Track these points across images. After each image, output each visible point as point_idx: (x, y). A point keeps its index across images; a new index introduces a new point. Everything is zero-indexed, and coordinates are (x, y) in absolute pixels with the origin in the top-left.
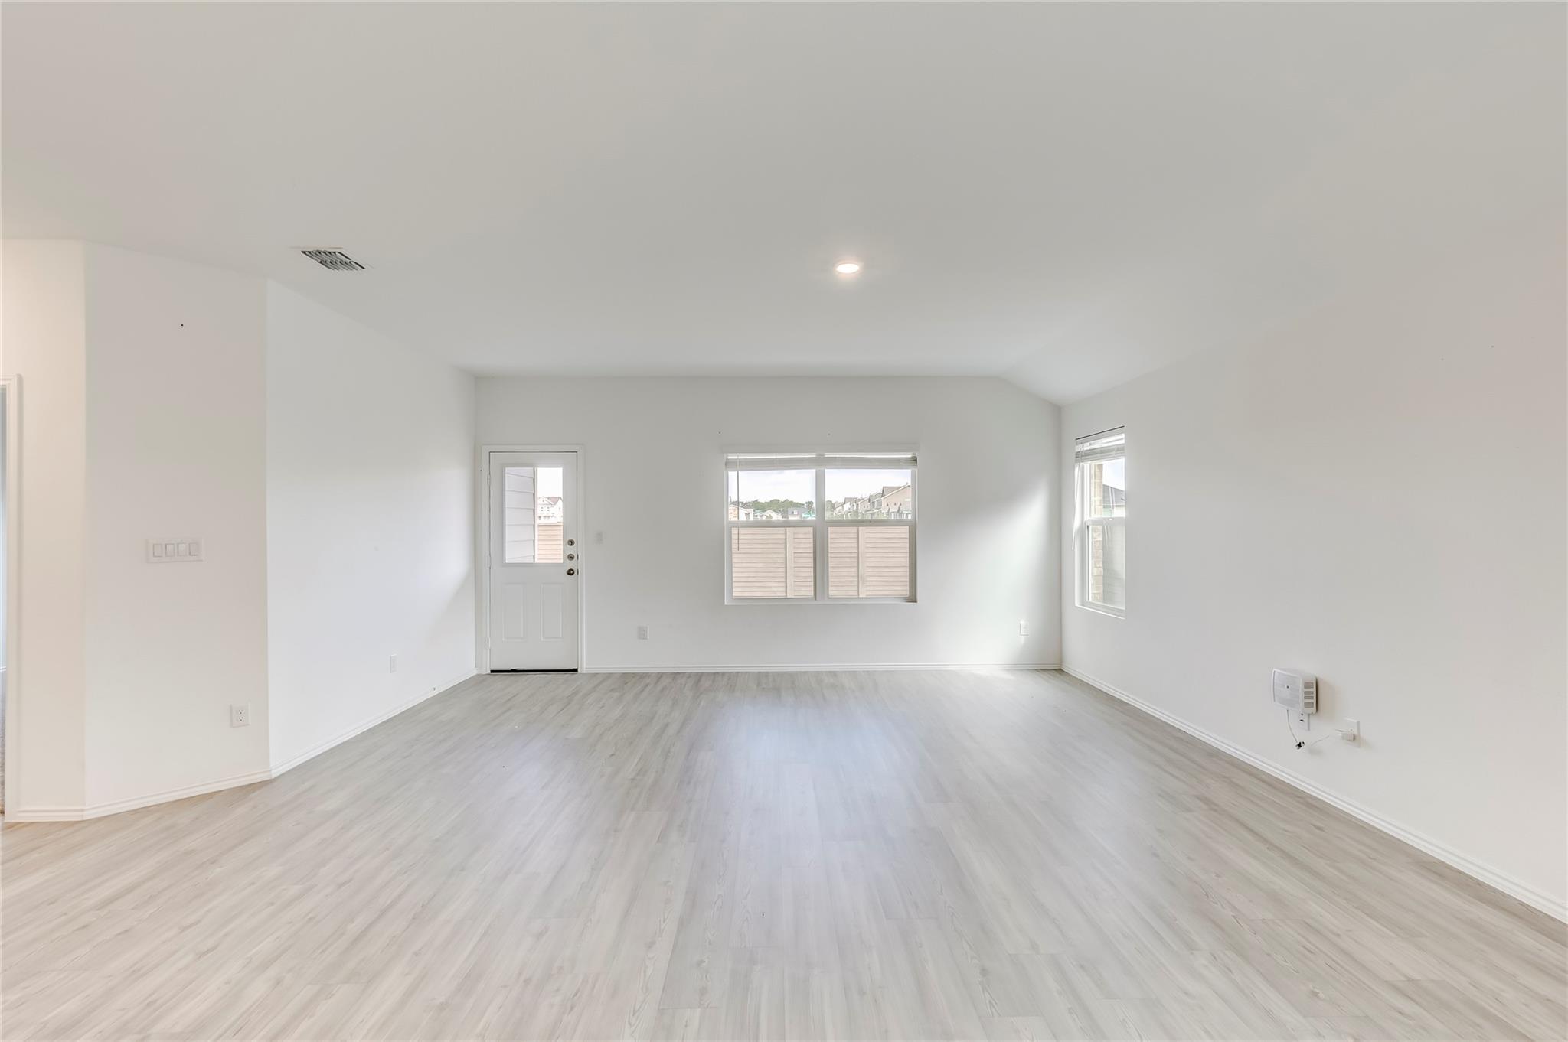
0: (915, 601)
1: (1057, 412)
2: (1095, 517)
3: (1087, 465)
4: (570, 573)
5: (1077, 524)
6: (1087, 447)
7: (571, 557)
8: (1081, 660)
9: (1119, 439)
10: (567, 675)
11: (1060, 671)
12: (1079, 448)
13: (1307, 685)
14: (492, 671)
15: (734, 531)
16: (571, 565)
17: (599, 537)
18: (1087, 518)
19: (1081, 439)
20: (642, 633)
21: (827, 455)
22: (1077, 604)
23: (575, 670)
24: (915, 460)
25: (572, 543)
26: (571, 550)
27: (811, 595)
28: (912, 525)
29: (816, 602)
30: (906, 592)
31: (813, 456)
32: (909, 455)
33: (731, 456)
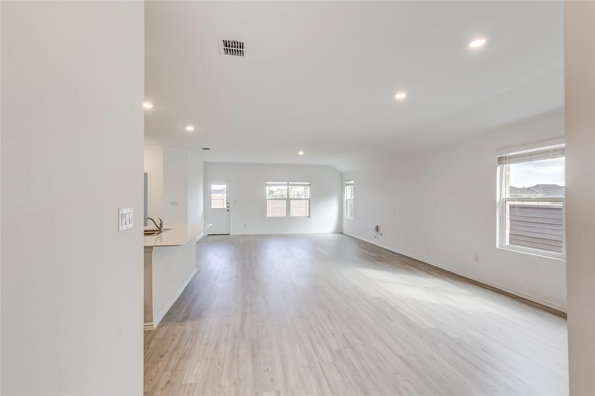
0: (310, 217)
1: (342, 175)
2: (349, 198)
3: (348, 187)
4: (228, 211)
5: (345, 199)
6: (348, 183)
7: (228, 207)
8: (346, 230)
9: (352, 182)
10: (228, 235)
11: (342, 233)
12: (346, 183)
13: (376, 227)
14: (208, 235)
15: (268, 201)
16: (228, 209)
17: (235, 202)
18: (347, 198)
19: (347, 181)
20: (246, 225)
21: (290, 183)
22: (345, 217)
23: (229, 234)
24: (310, 185)
25: (228, 203)
26: (228, 205)
27: (286, 216)
28: (309, 200)
29: (287, 218)
30: (308, 215)
31: (286, 183)
32: (309, 183)
33: (267, 183)
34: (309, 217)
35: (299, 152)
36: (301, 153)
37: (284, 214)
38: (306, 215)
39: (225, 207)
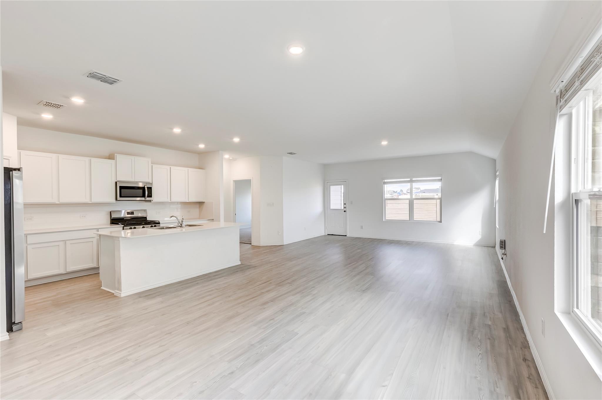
4: (345, 211)
10: (344, 237)
14: (328, 234)
15: (386, 201)
16: (345, 209)
17: (351, 202)
20: (362, 227)
23: (346, 236)
25: (345, 204)
26: (345, 206)
27: (408, 219)
28: (441, 199)
29: (410, 221)
30: (439, 220)
31: (409, 179)
32: (440, 178)
33: (386, 181)
34: (441, 222)
35: (381, 142)
36: (384, 143)
37: (406, 217)
38: (437, 219)
39: (342, 208)
